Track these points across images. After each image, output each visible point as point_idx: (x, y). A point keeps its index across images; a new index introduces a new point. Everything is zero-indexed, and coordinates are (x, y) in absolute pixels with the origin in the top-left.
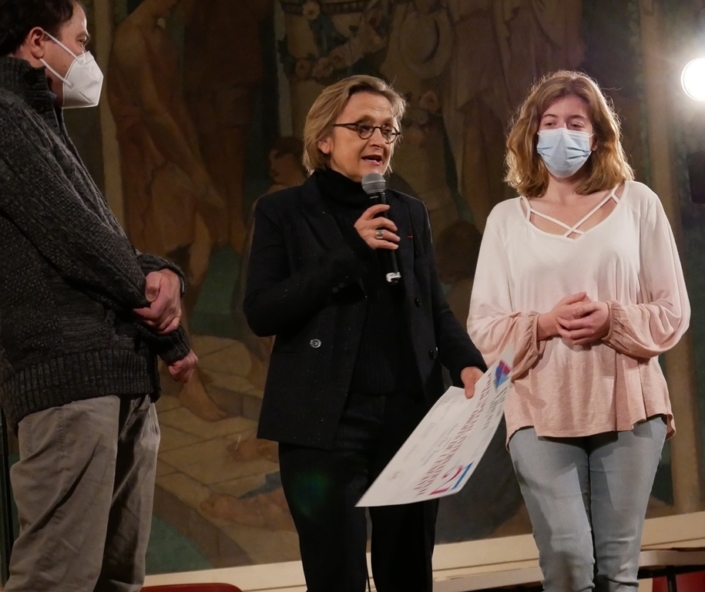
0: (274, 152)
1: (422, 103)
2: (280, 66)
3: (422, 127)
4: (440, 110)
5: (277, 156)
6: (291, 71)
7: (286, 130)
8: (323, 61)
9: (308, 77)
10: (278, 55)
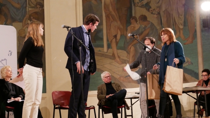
0: (131, 19)
1: (157, 10)
2: (133, 4)
3: (157, 15)
4: (160, 12)
5: (132, 20)
6: (134, 5)
7: (133, 15)
8: (140, 3)
9: (137, 6)
10: (132, 2)
